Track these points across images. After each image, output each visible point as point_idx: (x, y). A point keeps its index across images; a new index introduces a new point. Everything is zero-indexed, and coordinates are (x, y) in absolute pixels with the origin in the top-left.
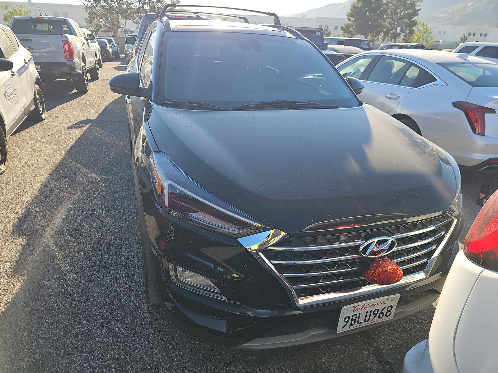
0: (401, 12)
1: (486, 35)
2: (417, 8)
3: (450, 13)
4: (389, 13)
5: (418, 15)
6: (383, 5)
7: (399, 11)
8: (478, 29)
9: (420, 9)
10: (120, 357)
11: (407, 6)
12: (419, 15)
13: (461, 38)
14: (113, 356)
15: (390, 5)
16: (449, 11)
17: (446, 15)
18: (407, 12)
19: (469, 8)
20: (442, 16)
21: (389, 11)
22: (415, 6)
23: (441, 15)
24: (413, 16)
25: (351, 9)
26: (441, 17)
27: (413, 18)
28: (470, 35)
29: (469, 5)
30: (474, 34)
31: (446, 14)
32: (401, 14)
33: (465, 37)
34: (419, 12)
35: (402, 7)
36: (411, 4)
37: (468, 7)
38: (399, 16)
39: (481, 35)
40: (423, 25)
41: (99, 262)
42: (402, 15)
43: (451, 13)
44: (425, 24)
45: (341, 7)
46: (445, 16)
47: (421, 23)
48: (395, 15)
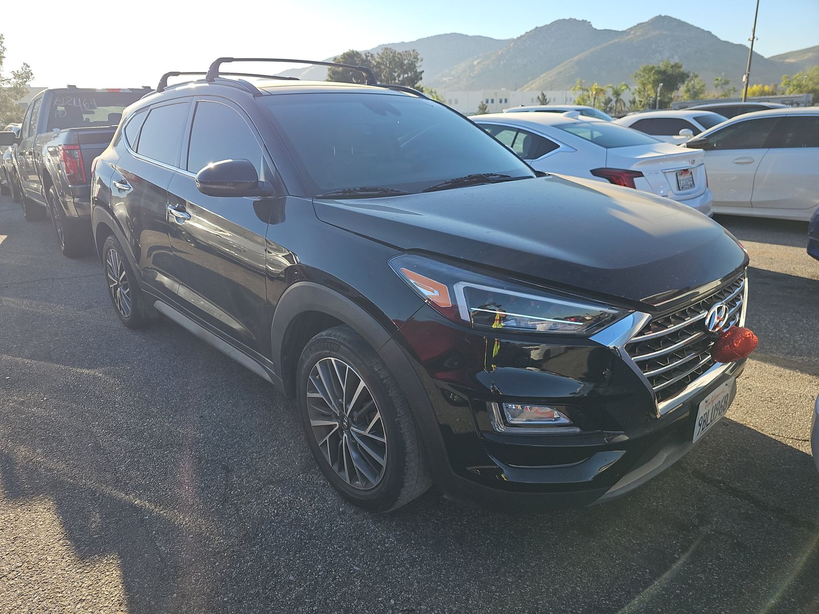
0: (399, 76)
1: (506, 101)
2: (419, 70)
3: (454, 75)
4: (383, 78)
5: (421, 79)
6: (373, 68)
7: (396, 75)
8: (496, 94)
9: (423, 71)
10: (399, 600)
11: (405, 67)
12: (423, 79)
13: (480, 107)
14: (386, 604)
15: (383, 67)
16: (453, 72)
17: (451, 78)
18: (406, 76)
19: (476, 68)
20: (446, 79)
21: (382, 75)
22: (415, 66)
23: (444, 79)
24: (416, 81)
25: (329, 75)
26: (445, 81)
27: (416, 83)
28: (487, 102)
29: (475, 63)
30: (492, 101)
31: (450, 76)
32: (400, 79)
33: (483, 105)
34: (423, 75)
35: (399, 69)
36: (410, 64)
37: (474, 66)
38: (397, 81)
39: (501, 102)
40: (432, 92)
41: (231, 490)
42: (402, 81)
43: (456, 76)
44: (433, 91)
45: (304, 73)
46: (449, 80)
47: (427, 90)
48: (391, 81)
